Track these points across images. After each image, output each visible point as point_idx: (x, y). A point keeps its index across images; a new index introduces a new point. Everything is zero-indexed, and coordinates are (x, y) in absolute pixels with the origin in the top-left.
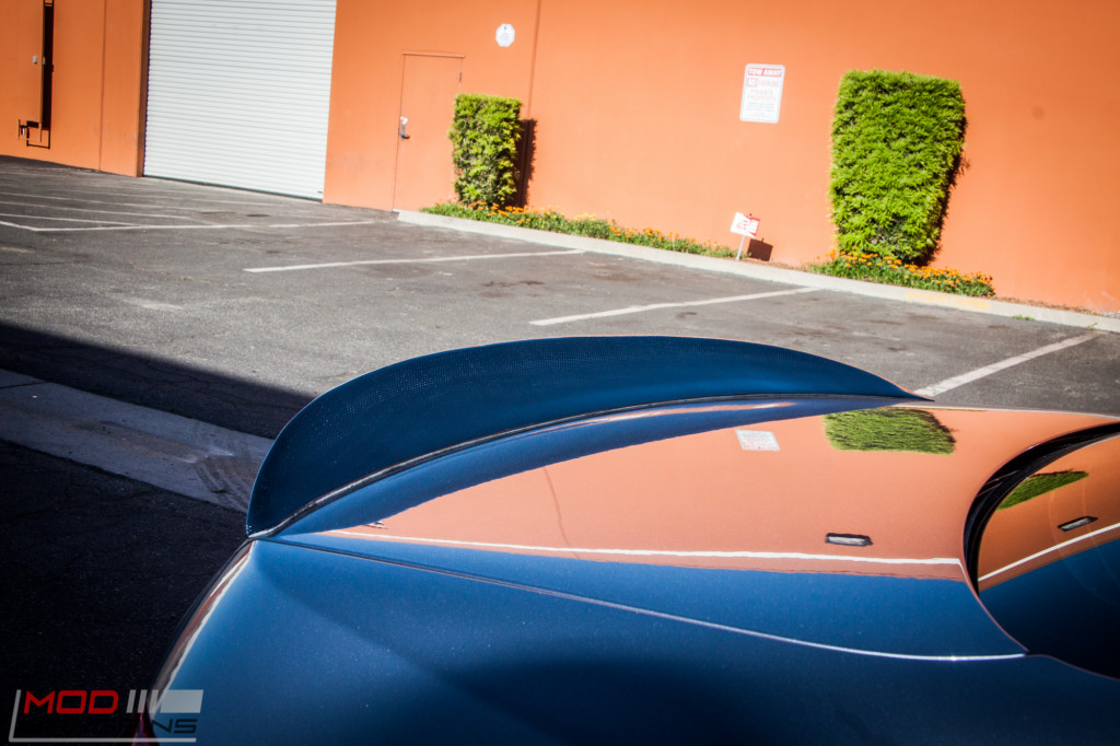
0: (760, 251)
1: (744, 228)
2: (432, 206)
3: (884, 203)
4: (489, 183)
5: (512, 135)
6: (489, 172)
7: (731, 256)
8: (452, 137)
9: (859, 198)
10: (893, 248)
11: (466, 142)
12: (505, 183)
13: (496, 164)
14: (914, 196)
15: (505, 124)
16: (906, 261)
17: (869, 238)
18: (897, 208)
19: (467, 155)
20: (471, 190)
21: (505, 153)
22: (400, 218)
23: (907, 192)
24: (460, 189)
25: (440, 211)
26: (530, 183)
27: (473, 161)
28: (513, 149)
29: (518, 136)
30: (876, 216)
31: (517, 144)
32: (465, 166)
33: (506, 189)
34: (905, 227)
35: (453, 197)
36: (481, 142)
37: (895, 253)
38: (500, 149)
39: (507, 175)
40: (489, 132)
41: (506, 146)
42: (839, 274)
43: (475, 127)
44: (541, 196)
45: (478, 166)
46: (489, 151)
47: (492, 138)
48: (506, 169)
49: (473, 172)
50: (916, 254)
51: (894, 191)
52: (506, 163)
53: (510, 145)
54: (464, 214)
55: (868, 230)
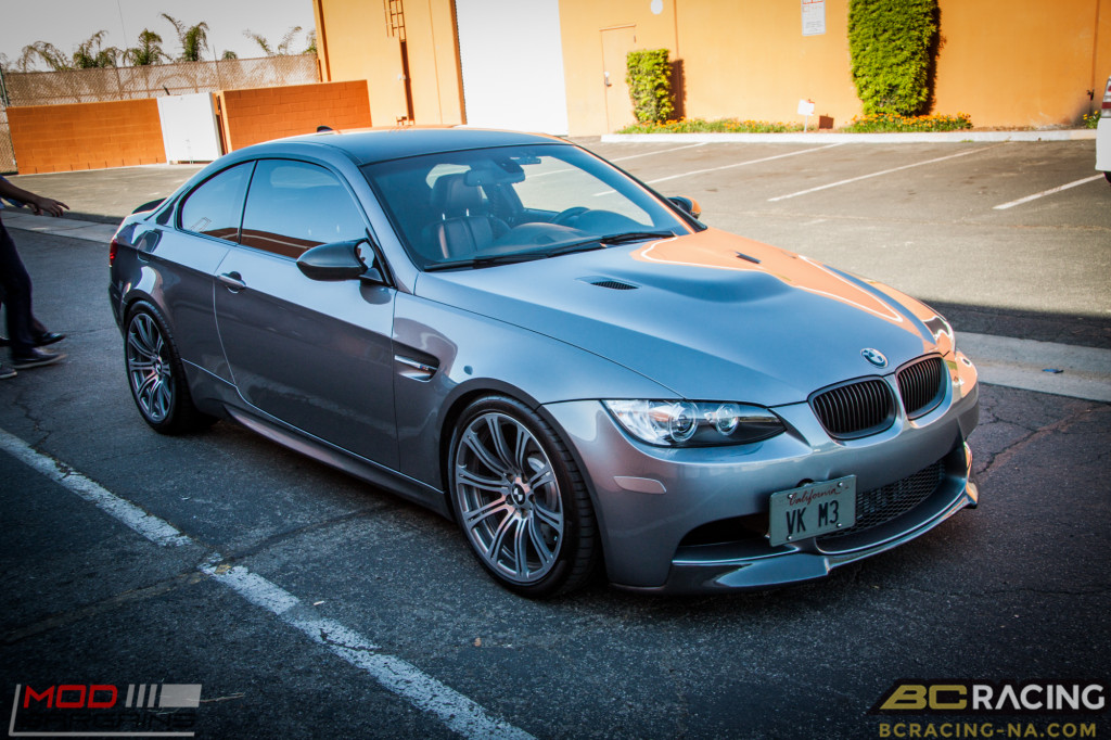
0: (826, 123)
1: (808, 113)
2: (621, 128)
3: (880, 79)
4: (653, 108)
5: (664, 72)
6: (651, 100)
7: (802, 130)
8: (628, 81)
9: (865, 79)
10: (895, 107)
11: (635, 83)
12: (664, 105)
13: (655, 94)
14: (901, 69)
15: (656, 67)
16: (907, 114)
17: (877, 104)
18: (891, 79)
19: (637, 92)
20: (644, 114)
21: (660, 86)
22: (603, 140)
23: (894, 67)
24: (636, 115)
25: (626, 132)
26: (685, 103)
27: (642, 96)
28: (666, 82)
29: (669, 73)
30: (878, 88)
31: (668, 78)
32: (638, 99)
33: (666, 109)
34: (900, 92)
35: (632, 120)
36: (643, 81)
37: (897, 110)
38: (656, 84)
39: (664, 101)
40: (648, 74)
41: (659, 81)
42: (859, 131)
43: (639, 72)
44: (693, 108)
45: (645, 97)
46: (649, 87)
47: (649, 78)
48: (662, 97)
49: (642, 102)
50: (912, 109)
51: (885, 69)
52: (661, 92)
53: (664, 80)
54: (640, 131)
55: (875, 98)
